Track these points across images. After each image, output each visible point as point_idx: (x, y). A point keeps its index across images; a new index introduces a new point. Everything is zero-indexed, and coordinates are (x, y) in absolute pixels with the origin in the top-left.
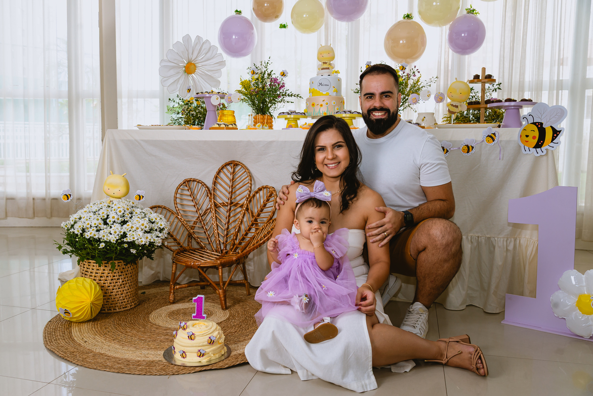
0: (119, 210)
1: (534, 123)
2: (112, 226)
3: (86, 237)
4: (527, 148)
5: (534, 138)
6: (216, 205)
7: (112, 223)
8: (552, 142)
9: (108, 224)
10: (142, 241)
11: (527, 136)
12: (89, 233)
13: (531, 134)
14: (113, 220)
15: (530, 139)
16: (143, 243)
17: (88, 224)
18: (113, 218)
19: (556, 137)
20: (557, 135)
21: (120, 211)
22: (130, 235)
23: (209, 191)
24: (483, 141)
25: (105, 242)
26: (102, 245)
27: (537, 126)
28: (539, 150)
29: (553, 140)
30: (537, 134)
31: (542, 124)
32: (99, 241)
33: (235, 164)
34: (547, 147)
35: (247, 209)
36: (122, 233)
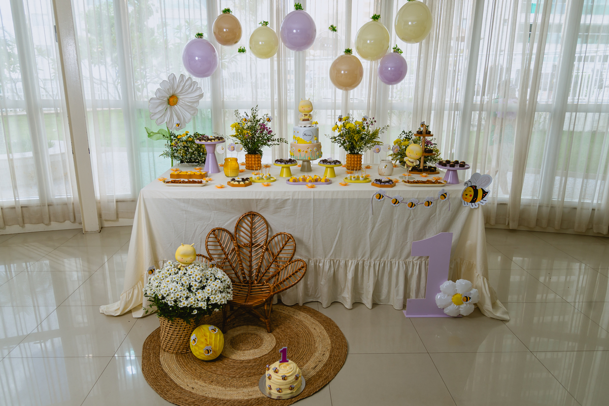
0: (197, 277)
1: (471, 186)
2: (196, 293)
3: (180, 306)
4: (466, 202)
5: (471, 196)
6: (239, 247)
7: (195, 290)
8: (482, 199)
9: (192, 292)
10: (222, 302)
11: (466, 195)
12: (182, 304)
13: (469, 194)
14: (196, 287)
15: (468, 197)
16: (223, 303)
17: (178, 295)
18: (196, 285)
19: (485, 196)
20: (486, 195)
21: (199, 279)
22: (212, 298)
23: (232, 236)
24: (439, 198)
25: (196, 308)
26: (195, 312)
27: (473, 188)
28: (473, 204)
29: (483, 198)
30: (472, 193)
31: (476, 187)
32: (191, 309)
33: (252, 215)
34: (479, 202)
35: (267, 249)
36: (207, 298)
